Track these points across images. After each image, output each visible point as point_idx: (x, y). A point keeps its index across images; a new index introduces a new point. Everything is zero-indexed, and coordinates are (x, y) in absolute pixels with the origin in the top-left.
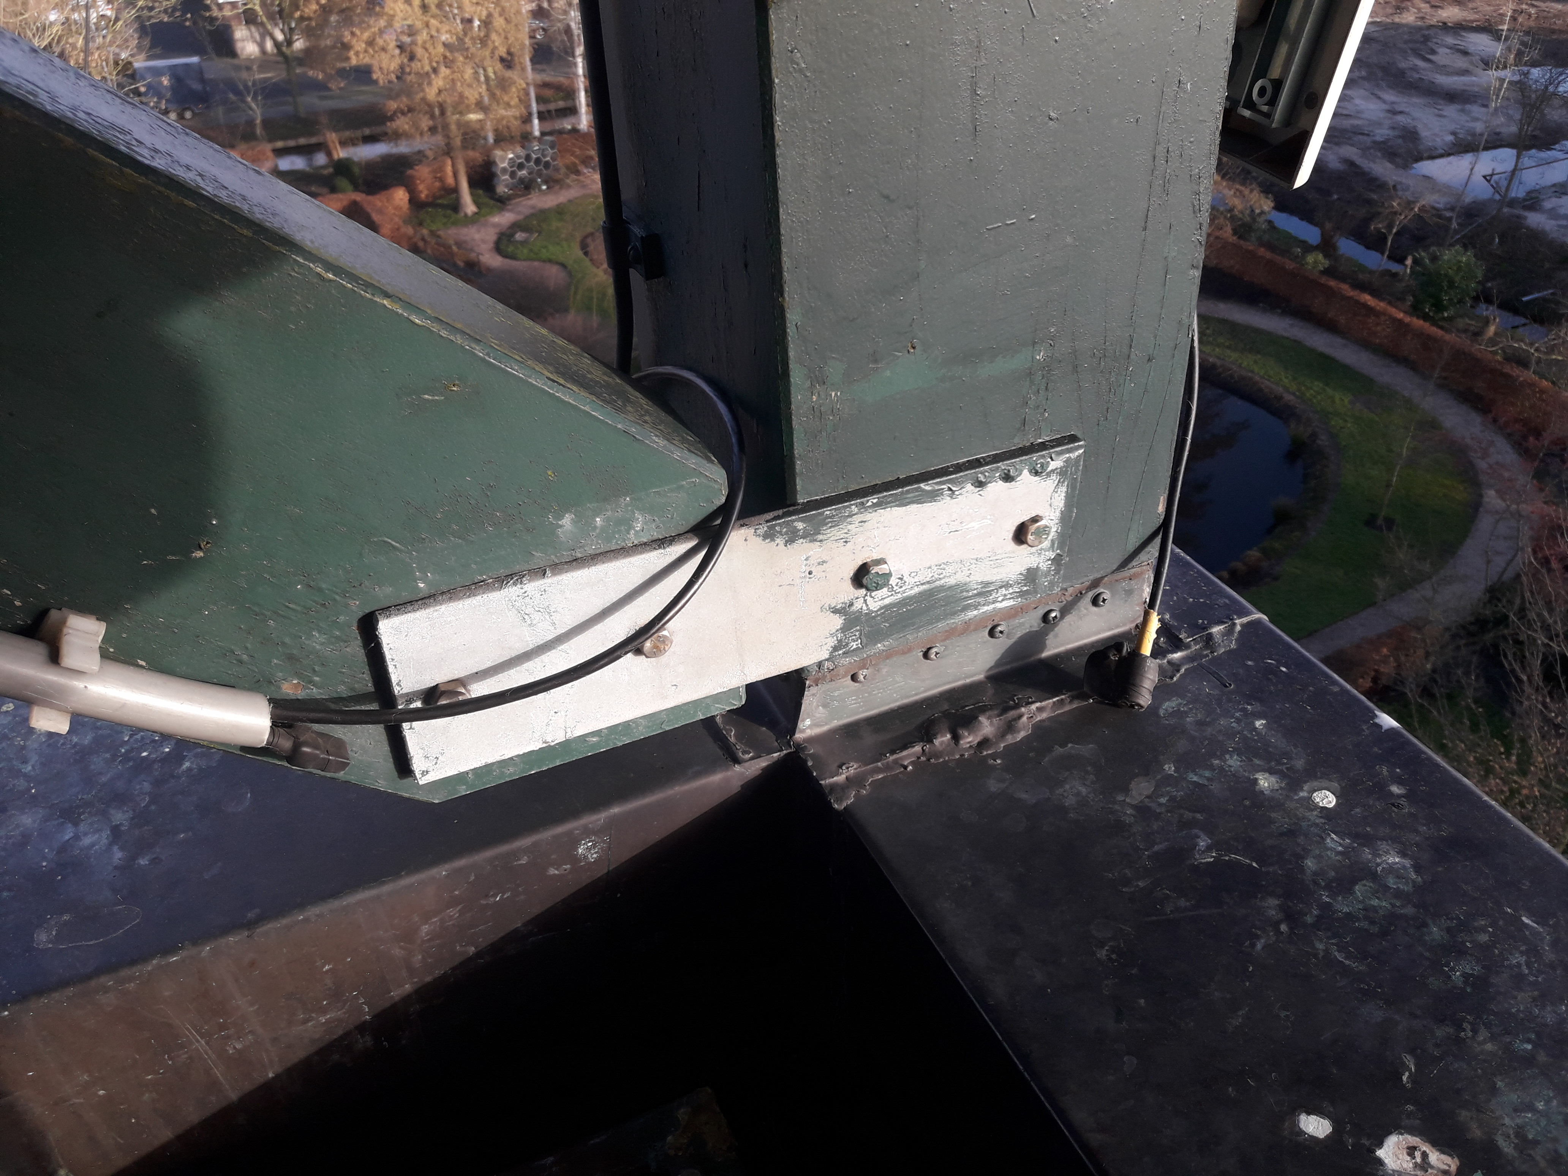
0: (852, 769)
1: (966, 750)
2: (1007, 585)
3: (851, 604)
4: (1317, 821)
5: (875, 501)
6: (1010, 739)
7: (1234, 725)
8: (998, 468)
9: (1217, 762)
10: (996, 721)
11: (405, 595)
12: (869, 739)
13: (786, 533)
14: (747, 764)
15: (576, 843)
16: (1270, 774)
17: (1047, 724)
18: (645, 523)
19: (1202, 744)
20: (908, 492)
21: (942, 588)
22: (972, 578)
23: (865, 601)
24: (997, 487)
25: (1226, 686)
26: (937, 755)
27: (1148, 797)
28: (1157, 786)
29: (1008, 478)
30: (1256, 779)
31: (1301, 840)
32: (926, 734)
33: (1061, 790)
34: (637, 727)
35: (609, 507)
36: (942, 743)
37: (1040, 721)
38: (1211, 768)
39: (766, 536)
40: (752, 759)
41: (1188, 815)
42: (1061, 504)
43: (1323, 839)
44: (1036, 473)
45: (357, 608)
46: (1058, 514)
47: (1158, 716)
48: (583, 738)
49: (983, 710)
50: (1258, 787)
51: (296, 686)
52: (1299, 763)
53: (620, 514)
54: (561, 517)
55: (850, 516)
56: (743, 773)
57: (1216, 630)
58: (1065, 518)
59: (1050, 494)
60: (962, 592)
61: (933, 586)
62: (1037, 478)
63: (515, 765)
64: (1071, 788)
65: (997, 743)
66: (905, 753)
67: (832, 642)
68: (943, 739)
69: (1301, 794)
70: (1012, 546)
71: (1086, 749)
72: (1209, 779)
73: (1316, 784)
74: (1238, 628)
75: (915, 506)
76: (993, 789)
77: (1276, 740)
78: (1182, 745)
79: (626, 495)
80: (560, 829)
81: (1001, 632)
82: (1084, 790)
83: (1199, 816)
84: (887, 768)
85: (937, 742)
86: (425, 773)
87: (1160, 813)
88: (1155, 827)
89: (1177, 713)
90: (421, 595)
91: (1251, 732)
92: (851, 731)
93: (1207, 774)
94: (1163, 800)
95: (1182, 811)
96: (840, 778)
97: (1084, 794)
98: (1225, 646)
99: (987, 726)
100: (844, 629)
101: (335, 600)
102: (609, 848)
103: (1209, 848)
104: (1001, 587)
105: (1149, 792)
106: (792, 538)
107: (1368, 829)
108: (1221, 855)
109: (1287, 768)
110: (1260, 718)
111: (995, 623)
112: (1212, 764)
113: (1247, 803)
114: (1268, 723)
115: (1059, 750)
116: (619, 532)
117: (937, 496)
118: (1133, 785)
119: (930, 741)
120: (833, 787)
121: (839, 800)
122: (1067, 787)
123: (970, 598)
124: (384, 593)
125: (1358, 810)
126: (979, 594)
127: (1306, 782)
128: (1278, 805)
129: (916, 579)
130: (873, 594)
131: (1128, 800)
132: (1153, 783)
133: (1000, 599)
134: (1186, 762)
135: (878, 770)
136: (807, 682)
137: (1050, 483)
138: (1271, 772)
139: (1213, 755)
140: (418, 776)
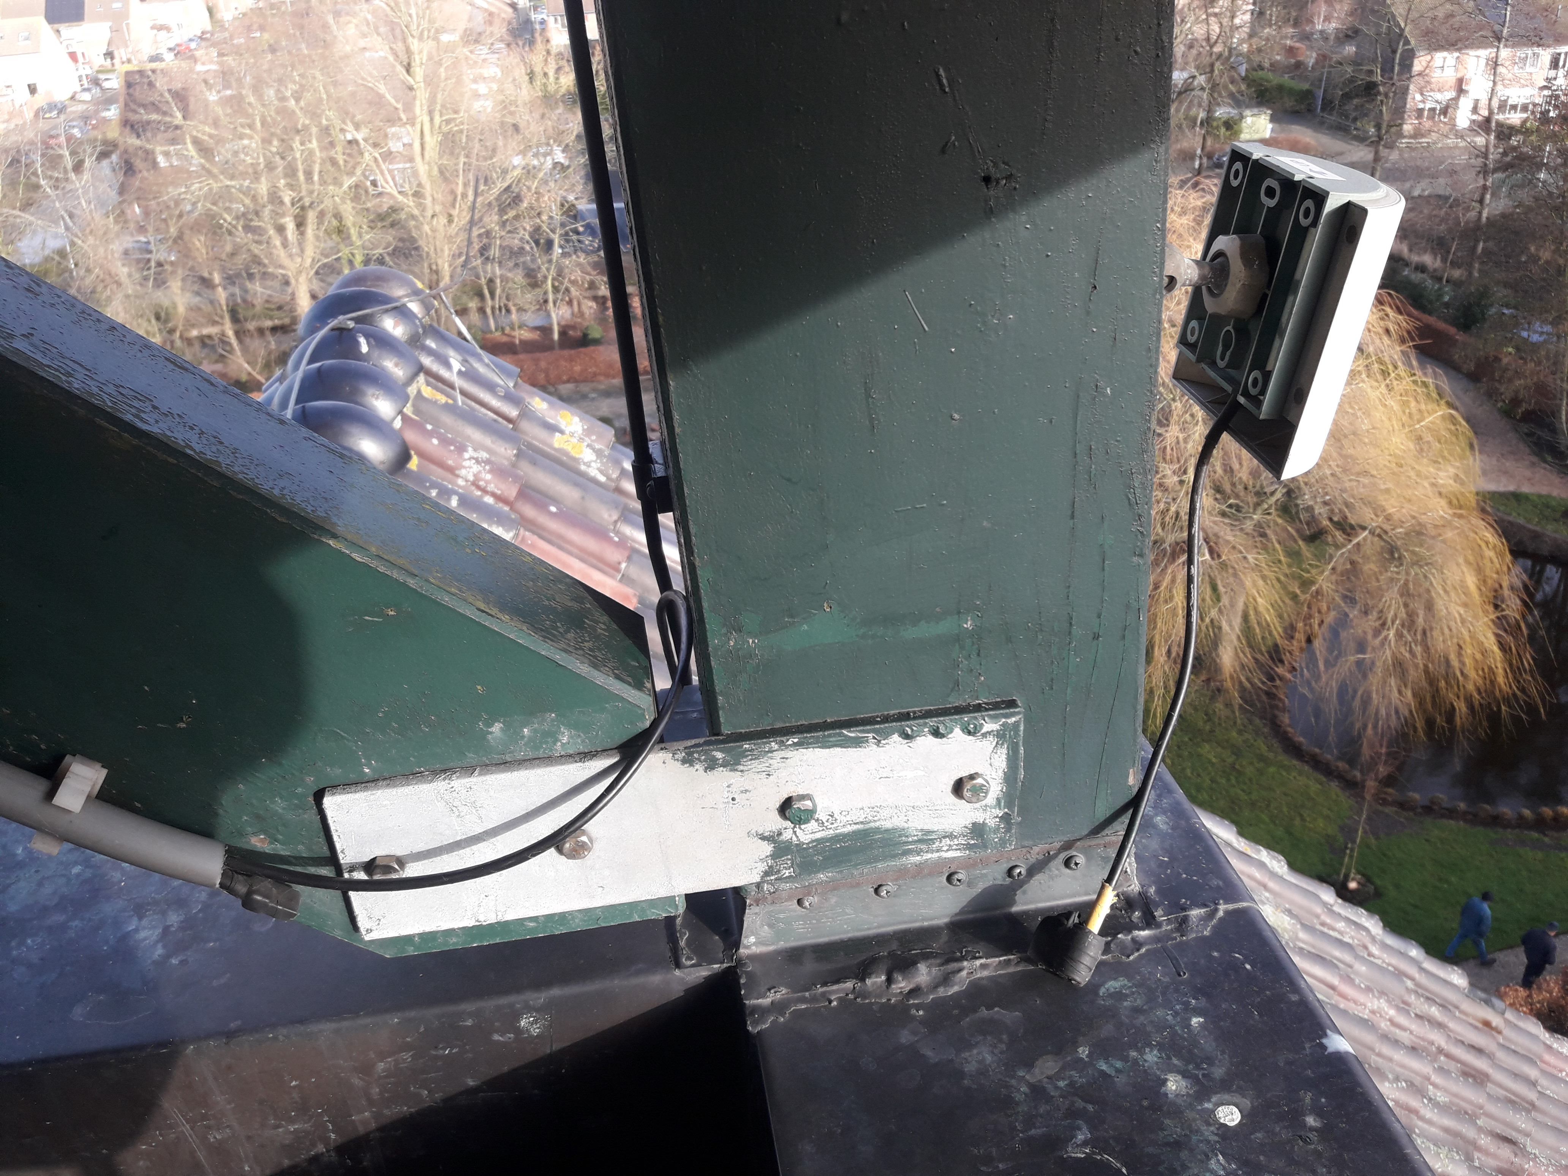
0: (781, 994)
1: (895, 995)
2: (951, 836)
3: (780, 834)
4: (1210, 1138)
5: (796, 740)
6: (941, 992)
7: (1169, 1018)
8: (926, 724)
9: (1135, 1054)
10: (934, 970)
11: (353, 776)
12: (810, 966)
13: (705, 761)
14: (686, 970)
15: (517, 1017)
16: (1184, 1077)
17: (985, 982)
18: (571, 737)
19: (1128, 1031)
20: (829, 736)
21: (877, 830)
22: (910, 824)
23: (795, 832)
24: (926, 742)
25: (1180, 975)
26: (864, 994)
27: (1049, 1078)
28: (1063, 1068)
29: (936, 733)
30: (1166, 1080)
31: (1184, 1155)
32: (862, 972)
33: (967, 1054)
34: (573, 918)
35: (535, 721)
36: (874, 984)
37: (979, 979)
38: (1125, 1059)
39: (684, 761)
40: (693, 966)
41: (1080, 1104)
42: (1004, 765)
43: (1208, 1159)
44: (969, 733)
45: (311, 782)
46: (1001, 774)
47: (1097, 994)
48: (521, 922)
49: (926, 957)
50: (1163, 1089)
51: (261, 840)
52: (1218, 1072)
53: (546, 727)
54: (490, 725)
55: (772, 752)
56: (683, 979)
57: (1195, 913)
58: (1010, 778)
59: (988, 754)
60: (900, 836)
61: (867, 826)
62: (971, 738)
63: (457, 936)
64: (978, 1054)
65: (927, 993)
66: (835, 987)
67: (763, 867)
68: (878, 979)
69: (1206, 1105)
70: (953, 798)
71: (1009, 1016)
72: (1118, 1071)
73: (1226, 1097)
74: (1221, 914)
75: (838, 749)
76: (903, 1040)
77: (1207, 1044)
78: (1108, 1030)
79: (552, 711)
80: (503, 1001)
81: (959, 881)
82: (989, 1058)
83: (1090, 1108)
84: (814, 999)
85: (869, 982)
86: (369, 931)
87: (1053, 1097)
88: (1041, 1111)
89: (1119, 996)
90: (366, 779)
91: (1183, 1028)
92: (795, 955)
93: (1119, 1064)
94: (1061, 1084)
95: (1076, 1099)
96: (765, 1001)
97: (988, 1062)
98: (1197, 932)
99: (924, 974)
100: (775, 856)
101: (293, 774)
102: (550, 1026)
103: (1085, 1143)
104: (944, 837)
105: (1051, 1072)
106: (711, 765)
107: (1262, 1158)
108: (1095, 1153)
109: (1203, 1075)
110: (1199, 1014)
111: (952, 870)
112: (1128, 1056)
113: (1145, 1103)
114: (1206, 1021)
115: (984, 1012)
116: (546, 743)
117: (862, 742)
118: (1039, 1063)
119: (863, 980)
120: (756, 1009)
121: (756, 1023)
122: (975, 1051)
123: (911, 843)
124: (335, 773)
125: (1259, 1135)
126: (920, 841)
127: (1216, 1093)
128: (1176, 1111)
129: (849, 818)
130: (803, 827)
131: (1027, 1077)
132: (1060, 1064)
133: (945, 848)
134: (1103, 1049)
135: (803, 1000)
136: (748, 901)
137: (989, 744)
138: (1185, 1074)
139: (1133, 1046)
140: (364, 933)
